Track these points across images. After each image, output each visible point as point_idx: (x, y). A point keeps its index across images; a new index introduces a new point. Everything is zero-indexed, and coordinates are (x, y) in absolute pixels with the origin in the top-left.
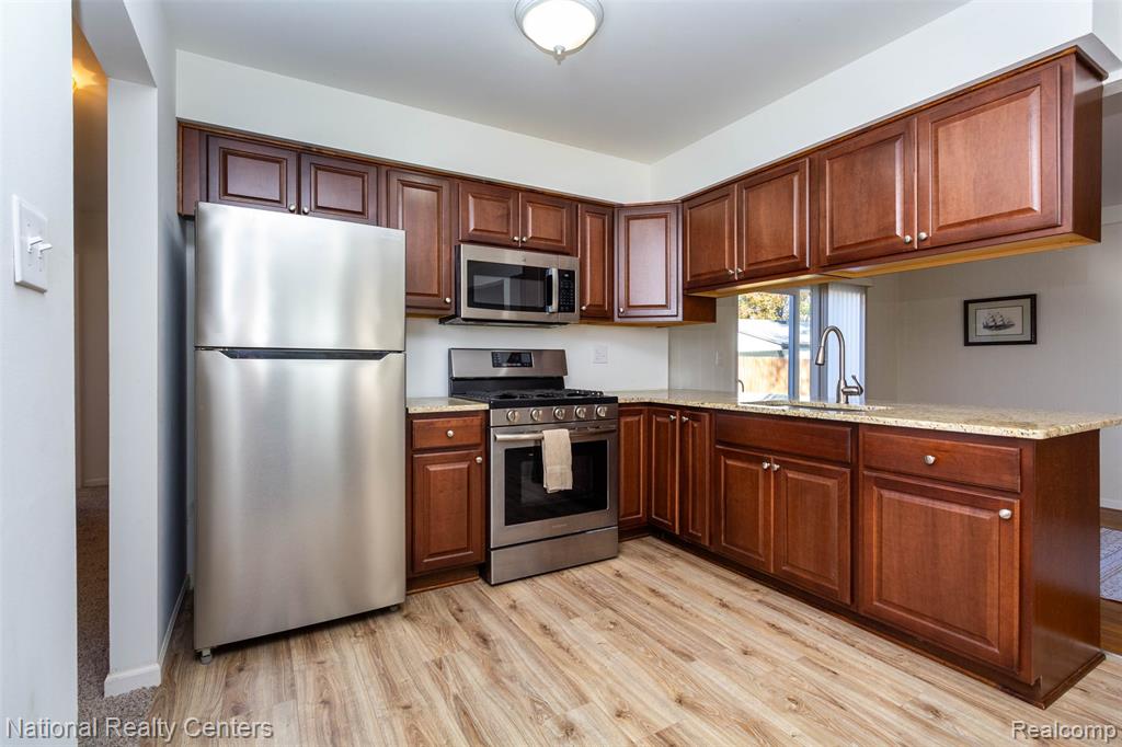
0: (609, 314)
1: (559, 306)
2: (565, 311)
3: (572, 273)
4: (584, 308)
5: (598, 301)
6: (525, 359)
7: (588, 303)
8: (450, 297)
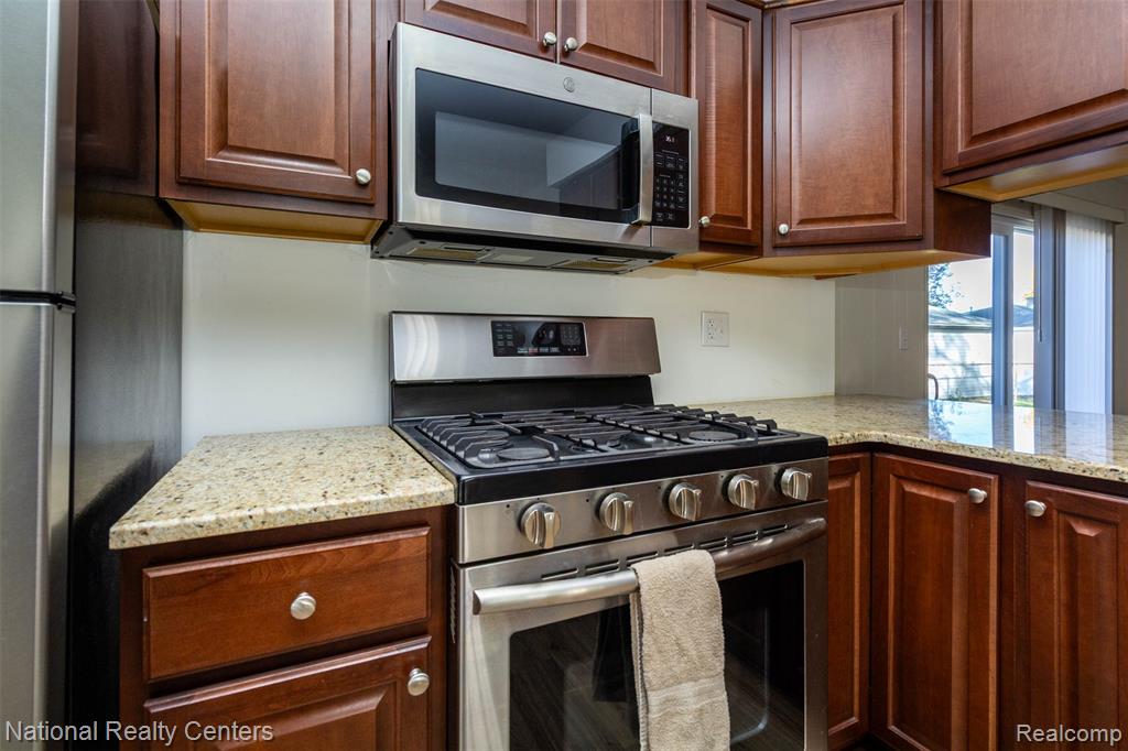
0: (755, 238)
1: (655, 210)
2: (666, 223)
3: (681, 134)
4: (705, 220)
5: (732, 209)
6: (569, 339)
7: (713, 212)
8: (372, 169)
